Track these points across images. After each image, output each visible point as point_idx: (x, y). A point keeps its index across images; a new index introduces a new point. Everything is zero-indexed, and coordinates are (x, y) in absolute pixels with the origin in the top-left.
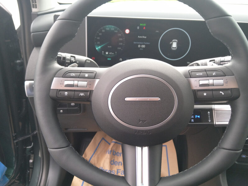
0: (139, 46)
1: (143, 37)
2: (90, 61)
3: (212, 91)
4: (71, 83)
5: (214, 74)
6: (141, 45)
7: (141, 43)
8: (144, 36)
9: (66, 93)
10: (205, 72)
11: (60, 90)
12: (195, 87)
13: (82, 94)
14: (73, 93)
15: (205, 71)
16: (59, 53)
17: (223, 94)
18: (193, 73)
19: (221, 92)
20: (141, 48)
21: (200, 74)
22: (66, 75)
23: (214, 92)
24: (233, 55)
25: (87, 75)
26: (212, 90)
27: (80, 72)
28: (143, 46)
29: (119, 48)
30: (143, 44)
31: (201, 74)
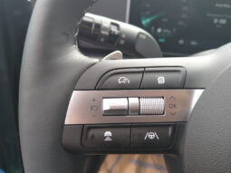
0: (216, 21)
1: (225, 6)
2: (147, 36)
4: (121, 103)
6: (219, 18)
7: (219, 16)
8: (227, 3)
9: (108, 133)
11: (91, 127)
13: (152, 136)
14: (127, 131)
16: (87, 14)
20: (218, 24)
22: (106, 82)
25: (163, 78)
27: (143, 72)
28: (223, 21)
29: (181, 23)
30: (224, 18)
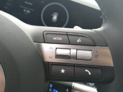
3: (73, 67)
5: (78, 41)
10: (66, 37)
12: (49, 58)
15: (67, 35)
17: (90, 74)
18: (48, 36)
19: (86, 70)
21: (58, 39)
23: (77, 69)
24: (106, 17)
26: (74, 65)
31: (61, 39)
